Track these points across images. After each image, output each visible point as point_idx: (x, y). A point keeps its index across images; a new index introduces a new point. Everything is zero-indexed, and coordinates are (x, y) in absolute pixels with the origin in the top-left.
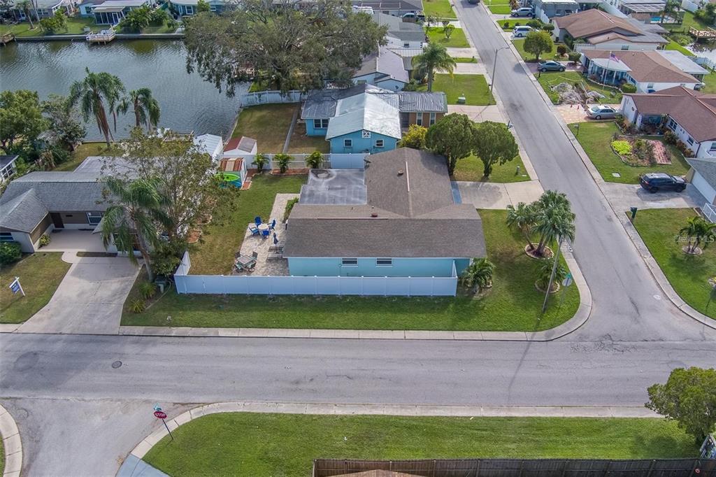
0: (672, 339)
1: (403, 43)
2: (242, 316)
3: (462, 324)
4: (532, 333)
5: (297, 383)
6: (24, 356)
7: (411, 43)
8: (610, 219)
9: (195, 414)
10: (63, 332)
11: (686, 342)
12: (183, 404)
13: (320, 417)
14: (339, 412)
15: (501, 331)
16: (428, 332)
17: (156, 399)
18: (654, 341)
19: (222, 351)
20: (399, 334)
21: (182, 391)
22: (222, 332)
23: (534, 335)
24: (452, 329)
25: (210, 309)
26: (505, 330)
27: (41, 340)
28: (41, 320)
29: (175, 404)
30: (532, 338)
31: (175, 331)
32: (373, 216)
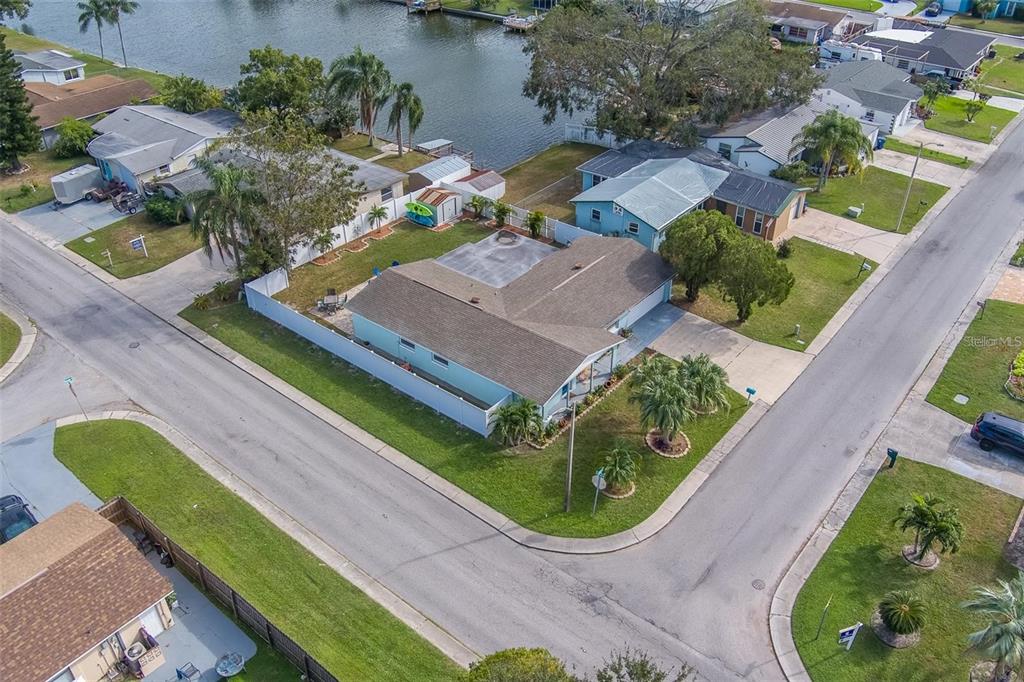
0: (695, 645)
1: (864, 111)
2: (268, 352)
3: (450, 470)
4: (516, 525)
5: (232, 436)
6: (90, 306)
7: (878, 114)
8: (849, 453)
9: (131, 416)
10: (136, 300)
11: (710, 662)
12: (135, 404)
13: (207, 477)
14: (227, 482)
15: (484, 502)
16: (408, 458)
17: (123, 389)
18: (664, 630)
19: (217, 376)
20: (376, 445)
21: (147, 393)
22: (239, 360)
23: (515, 528)
24: (434, 469)
25: (254, 334)
26: (489, 504)
27: (116, 300)
28: (135, 282)
29: (130, 400)
30: (509, 530)
31: (208, 340)
32: (472, 302)
